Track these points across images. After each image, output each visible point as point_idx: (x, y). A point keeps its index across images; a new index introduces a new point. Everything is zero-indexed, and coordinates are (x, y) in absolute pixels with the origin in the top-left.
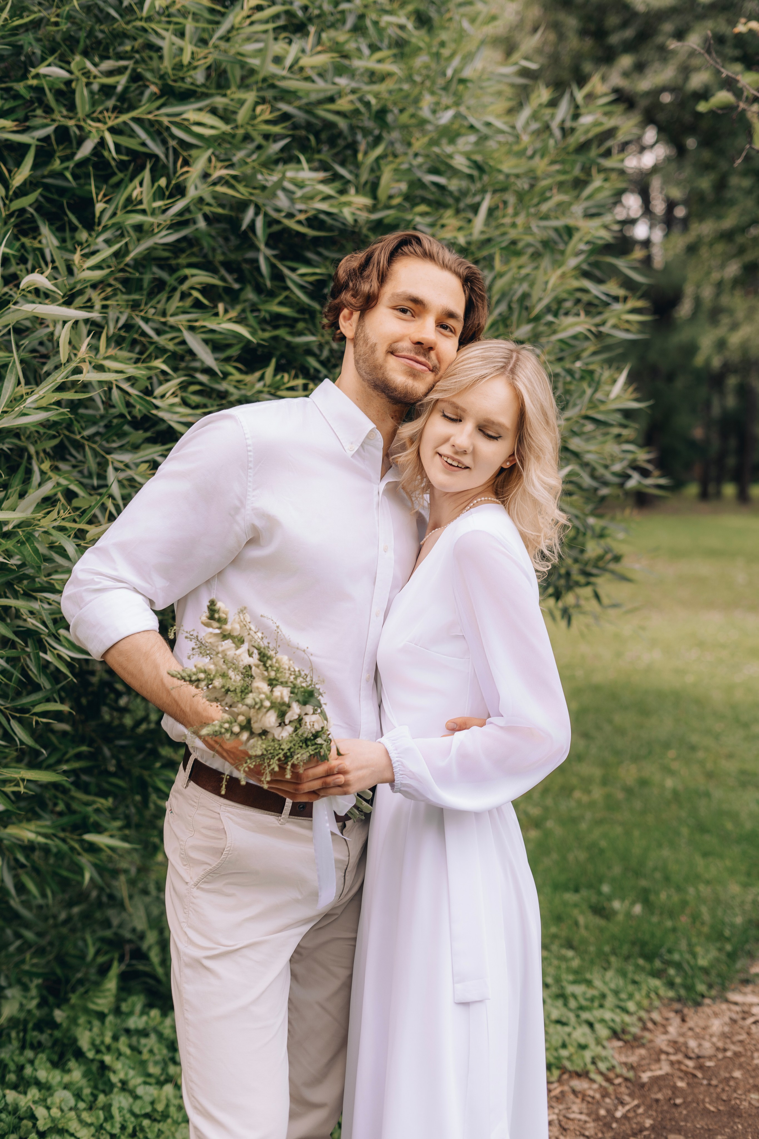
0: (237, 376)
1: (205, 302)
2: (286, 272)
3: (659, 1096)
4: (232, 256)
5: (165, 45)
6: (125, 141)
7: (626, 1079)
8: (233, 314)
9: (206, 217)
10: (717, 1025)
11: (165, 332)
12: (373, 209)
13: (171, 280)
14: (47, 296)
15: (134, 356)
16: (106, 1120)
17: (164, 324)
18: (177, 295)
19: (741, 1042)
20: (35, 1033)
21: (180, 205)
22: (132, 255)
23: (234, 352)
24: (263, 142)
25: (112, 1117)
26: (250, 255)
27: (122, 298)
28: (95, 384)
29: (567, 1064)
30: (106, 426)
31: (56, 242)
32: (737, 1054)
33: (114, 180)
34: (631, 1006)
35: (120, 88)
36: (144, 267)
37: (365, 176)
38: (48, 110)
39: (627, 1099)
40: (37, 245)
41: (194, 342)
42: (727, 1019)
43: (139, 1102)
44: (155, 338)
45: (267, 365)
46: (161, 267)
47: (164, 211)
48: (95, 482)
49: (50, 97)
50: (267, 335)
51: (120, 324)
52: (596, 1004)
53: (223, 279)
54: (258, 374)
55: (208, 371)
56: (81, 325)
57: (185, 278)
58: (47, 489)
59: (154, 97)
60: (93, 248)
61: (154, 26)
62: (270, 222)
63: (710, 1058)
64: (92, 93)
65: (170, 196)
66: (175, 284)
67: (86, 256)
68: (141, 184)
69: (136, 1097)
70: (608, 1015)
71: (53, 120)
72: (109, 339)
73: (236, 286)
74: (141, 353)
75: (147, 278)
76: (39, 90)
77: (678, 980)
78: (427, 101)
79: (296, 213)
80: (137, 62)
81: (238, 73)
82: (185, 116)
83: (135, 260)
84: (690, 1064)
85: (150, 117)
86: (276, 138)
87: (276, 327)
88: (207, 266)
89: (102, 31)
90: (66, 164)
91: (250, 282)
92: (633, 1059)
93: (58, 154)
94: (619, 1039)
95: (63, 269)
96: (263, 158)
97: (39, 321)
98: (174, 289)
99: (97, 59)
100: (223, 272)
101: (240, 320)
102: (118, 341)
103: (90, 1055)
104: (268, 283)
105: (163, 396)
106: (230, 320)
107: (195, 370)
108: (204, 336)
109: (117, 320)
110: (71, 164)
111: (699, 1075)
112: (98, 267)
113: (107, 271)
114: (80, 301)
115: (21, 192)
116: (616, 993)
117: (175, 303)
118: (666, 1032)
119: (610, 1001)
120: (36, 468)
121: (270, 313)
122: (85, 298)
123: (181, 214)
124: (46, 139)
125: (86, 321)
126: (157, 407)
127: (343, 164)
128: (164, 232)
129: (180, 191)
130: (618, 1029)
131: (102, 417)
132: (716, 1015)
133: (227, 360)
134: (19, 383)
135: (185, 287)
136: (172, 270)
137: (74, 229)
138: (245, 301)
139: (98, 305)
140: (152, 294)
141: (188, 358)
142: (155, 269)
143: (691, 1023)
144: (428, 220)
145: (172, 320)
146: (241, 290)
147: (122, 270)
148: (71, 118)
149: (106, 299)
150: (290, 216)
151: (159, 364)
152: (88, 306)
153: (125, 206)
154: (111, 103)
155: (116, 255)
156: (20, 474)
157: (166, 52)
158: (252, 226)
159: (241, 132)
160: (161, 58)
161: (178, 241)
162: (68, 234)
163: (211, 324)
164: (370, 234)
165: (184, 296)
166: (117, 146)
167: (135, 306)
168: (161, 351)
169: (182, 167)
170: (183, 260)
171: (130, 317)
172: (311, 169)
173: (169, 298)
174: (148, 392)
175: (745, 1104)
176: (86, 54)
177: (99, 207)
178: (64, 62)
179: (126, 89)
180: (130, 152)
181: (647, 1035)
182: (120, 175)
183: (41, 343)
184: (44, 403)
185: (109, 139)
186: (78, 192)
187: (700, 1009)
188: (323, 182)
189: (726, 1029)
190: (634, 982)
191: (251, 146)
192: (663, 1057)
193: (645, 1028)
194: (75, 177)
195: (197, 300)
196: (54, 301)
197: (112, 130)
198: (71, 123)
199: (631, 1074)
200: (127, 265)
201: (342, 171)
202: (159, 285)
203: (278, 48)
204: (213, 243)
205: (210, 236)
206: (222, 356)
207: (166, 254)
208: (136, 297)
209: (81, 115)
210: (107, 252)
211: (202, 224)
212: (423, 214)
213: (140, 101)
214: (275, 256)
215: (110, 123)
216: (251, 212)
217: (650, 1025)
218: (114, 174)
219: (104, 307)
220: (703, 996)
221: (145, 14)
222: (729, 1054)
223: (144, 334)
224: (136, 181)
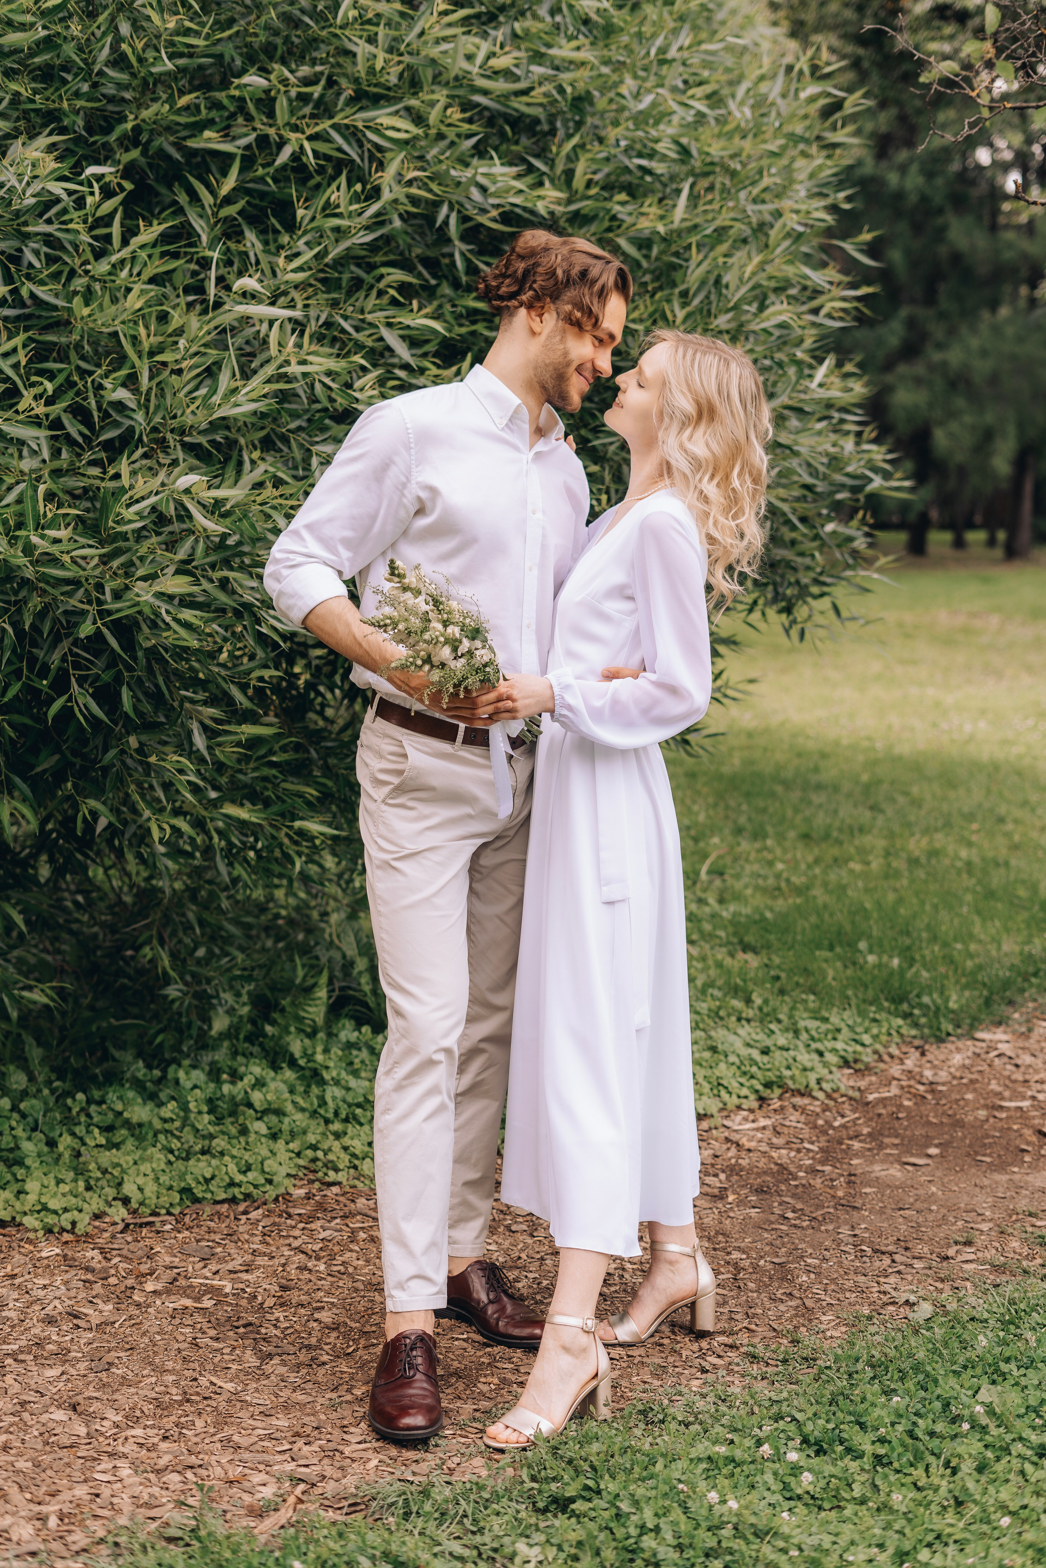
0: (434, 371)
1: (401, 299)
2: (482, 266)
3: (883, 1111)
4: (430, 253)
5: (358, 50)
6: (323, 147)
7: (851, 1099)
8: (428, 310)
9: (401, 216)
10: (957, 1059)
11: (364, 329)
12: (569, 202)
13: (368, 278)
14: (253, 297)
15: (335, 351)
16: (320, 1106)
17: (363, 321)
18: (374, 293)
19: (981, 1072)
20: (246, 1045)
21: (375, 208)
22: (330, 256)
23: (431, 347)
24: (456, 140)
25: (325, 1103)
26: (446, 250)
27: (322, 297)
28: (300, 377)
29: (790, 1083)
30: (309, 421)
31: (259, 246)
32: (972, 1081)
33: (312, 183)
34: (866, 1039)
35: (316, 95)
36: (342, 265)
37: (560, 168)
38: (249, 118)
39: (848, 1112)
40: (242, 248)
41: (392, 338)
42: (970, 1054)
43: (351, 1093)
44: (355, 334)
45: (463, 359)
46: (358, 265)
47: (360, 214)
48: (301, 473)
49: (251, 106)
50: (463, 330)
51: (321, 322)
52: (830, 1036)
53: (420, 276)
54: (454, 369)
55: (406, 367)
56: (286, 322)
57: (382, 276)
58: (257, 475)
59: (351, 101)
60: (294, 251)
61: (347, 33)
62: (465, 219)
63: (943, 1084)
64: (290, 100)
65: (365, 200)
66: (373, 281)
67: (290, 258)
68: (338, 189)
69: (348, 1089)
70: (839, 1045)
71: (254, 129)
72: (311, 337)
73: (433, 282)
74: (341, 349)
75: (346, 277)
76: (242, 99)
77: (923, 1020)
78: (629, 85)
79: (489, 208)
80: (333, 66)
81: (429, 73)
82: (378, 121)
83: (334, 260)
84: (921, 1088)
85: (346, 121)
86: (469, 136)
87: (474, 322)
88: (405, 265)
89: (299, 37)
90: (267, 170)
91: (446, 278)
92: (862, 1084)
93: (260, 161)
94: (849, 1067)
95: (268, 272)
96: (457, 154)
97: (246, 320)
98: (372, 287)
99: (293, 66)
100: (420, 268)
101: (437, 316)
102: (319, 338)
103: (302, 1062)
104: (464, 279)
105: (362, 390)
106: (426, 316)
107: (394, 366)
108: (401, 332)
109: (318, 319)
110: (271, 170)
111: (929, 1097)
112: (300, 269)
113: (308, 273)
114: (282, 300)
115: (228, 200)
116: (851, 1028)
117: (372, 301)
118: (902, 1063)
119: (845, 1033)
120: (246, 458)
121: (466, 307)
122: (289, 298)
123: (378, 214)
124: (248, 147)
125: (290, 319)
126: (357, 400)
127: (537, 156)
128: (362, 233)
129: (375, 193)
130: (850, 1058)
131: (306, 411)
132: (958, 1050)
133: (425, 355)
134: (234, 375)
135: (382, 285)
136: (371, 267)
137: (276, 232)
138: (443, 296)
139: (300, 305)
140: (350, 293)
141: (387, 354)
142: (353, 268)
143: (929, 1056)
144: (629, 208)
145: (369, 317)
146: (438, 285)
147: (322, 271)
148: (271, 126)
149: (307, 298)
150: (483, 211)
151: (358, 359)
152: (291, 306)
153: (324, 209)
154: (307, 110)
155: (316, 257)
156: (233, 464)
157: (359, 58)
158: (446, 223)
159: (433, 131)
160: (355, 64)
161: (376, 240)
162: (271, 236)
163: (407, 320)
164: (567, 225)
165: (381, 293)
166: (314, 151)
167: (335, 304)
168: (359, 347)
169: (376, 171)
170: (378, 259)
171: (330, 315)
172: (502, 164)
173: (367, 296)
174: (349, 386)
175: (971, 1118)
176: (284, 62)
177: (300, 212)
178: (264, 71)
179: (322, 96)
180: (327, 158)
181: (882, 1065)
182: (318, 179)
183: (248, 342)
184: (254, 395)
185: (307, 145)
186: (278, 196)
187: (943, 1045)
188: (518, 177)
189: (967, 1062)
190: (875, 1020)
191: (444, 144)
192: (895, 1083)
193: (881, 1059)
194: (276, 180)
195: (393, 297)
196: (260, 302)
197: (310, 138)
198: (272, 131)
199: (856, 1095)
200: (326, 265)
201: (537, 163)
202: (357, 284)
203: (469, 42)
204: (409, 240)
205: (406, 233)
206: (419, 352)
207: (364, 253)
208: (335, 295)
209: (280, 122)
210: (308, 255)
211: (397, 223)
212: (623, 203)
213: (336, 105)
214: (469, 251)
215: (309, 132)
216: (445, 210)
217: (886, 1058)
218: (312, 177)
219: (306, 306)
220: (949, 1034)
221: (339, 21)
222: (964, 1081)
223: (343, 331)
224: (334, 186)
